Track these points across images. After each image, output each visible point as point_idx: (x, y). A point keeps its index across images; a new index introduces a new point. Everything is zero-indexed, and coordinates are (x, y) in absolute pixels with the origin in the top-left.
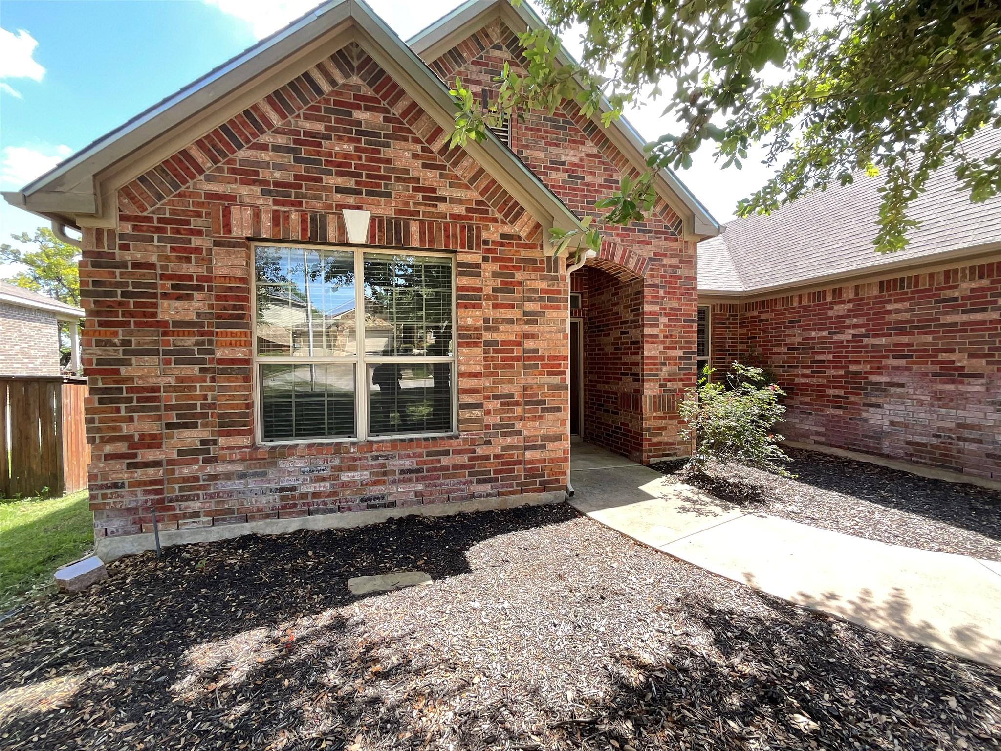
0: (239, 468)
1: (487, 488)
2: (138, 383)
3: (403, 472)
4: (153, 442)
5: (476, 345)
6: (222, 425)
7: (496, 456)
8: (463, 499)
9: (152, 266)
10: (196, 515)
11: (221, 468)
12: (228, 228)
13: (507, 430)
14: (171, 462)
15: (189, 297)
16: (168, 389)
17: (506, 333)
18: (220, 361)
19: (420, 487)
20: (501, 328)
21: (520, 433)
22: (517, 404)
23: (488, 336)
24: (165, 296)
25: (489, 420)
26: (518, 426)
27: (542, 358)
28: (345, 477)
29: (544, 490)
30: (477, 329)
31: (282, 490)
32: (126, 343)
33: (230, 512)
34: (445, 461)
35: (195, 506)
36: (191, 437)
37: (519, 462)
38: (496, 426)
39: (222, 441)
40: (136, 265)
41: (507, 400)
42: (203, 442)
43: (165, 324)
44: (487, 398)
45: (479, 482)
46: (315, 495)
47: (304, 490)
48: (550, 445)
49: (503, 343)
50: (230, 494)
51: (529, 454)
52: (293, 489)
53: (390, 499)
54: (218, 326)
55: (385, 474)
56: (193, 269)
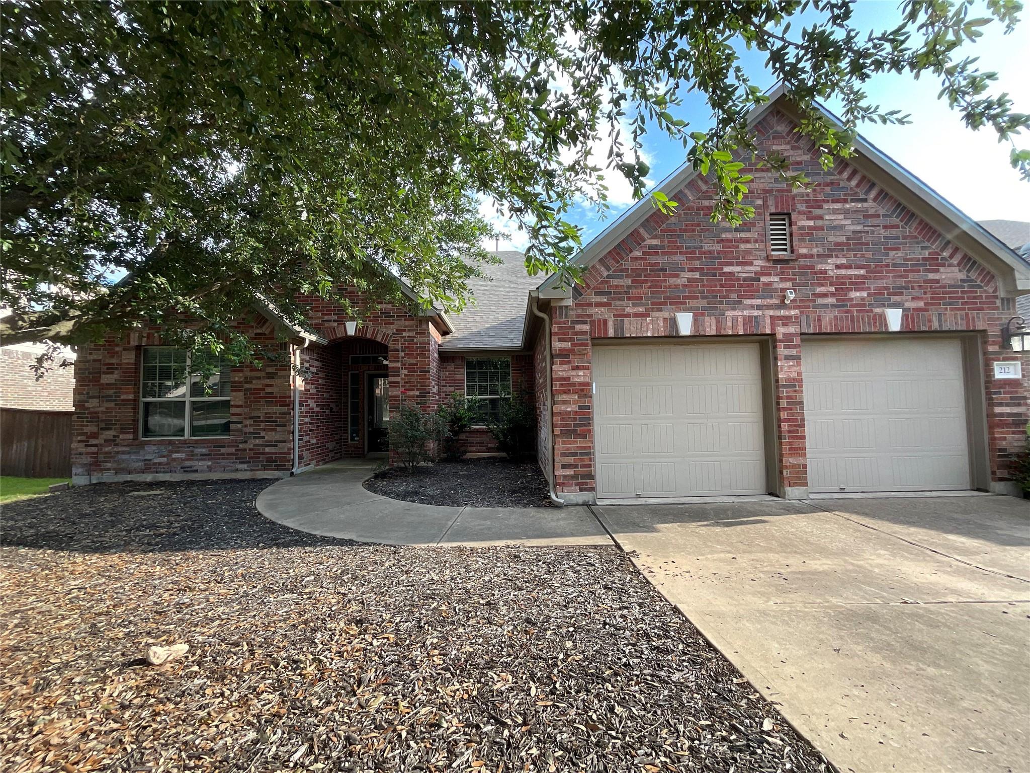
0: (127, 449)
1: (245, 466)
2: (92, 410)
3: (202, 455)
4: (95, 436)
5: (240, 391)
6: (122, 429)
7: (250, 450)
8: (232, 471)
9: (100, 361)
10: (109, 469)
11: (120, 449)
12: (129, 342)
13: (256, 436)
14: (101, 445)
15: (112, 373)
16: (103, 413)
17: (256, 385)
18: (123, 400)
19: (210, 463)
20: (254, 382)
21: (263, 437)
22: (262, 422)
23: (247, 386)
24: (104, 373)
25: (248, 430)
26: (262, 434)
27: (276, 397)
28: (175, 456)
29: (277, 470)
30: (240, 382)
31: (145, 460)
32: (88, 393)
33: (122, 469)
34: (223, 450)
35: (109, 465)
36: (110, 434)
37: (263, 454)
38: (250, 433)
39: (121, 436)
40: (94, 361)
41: (256, 420)
42: (114, 437)
43: (102, 384)
44: (246, 418)
45: (241, 463)
46: (160, 464)
47: (155, 461)
48: (280, 445)
49: (255, 389)
50: (123, 460)
51: (267, 449)
52: (150, 460)
53: (195, 468)
54: (122, 385)
55: (193, 455)
56: (114, 361)
